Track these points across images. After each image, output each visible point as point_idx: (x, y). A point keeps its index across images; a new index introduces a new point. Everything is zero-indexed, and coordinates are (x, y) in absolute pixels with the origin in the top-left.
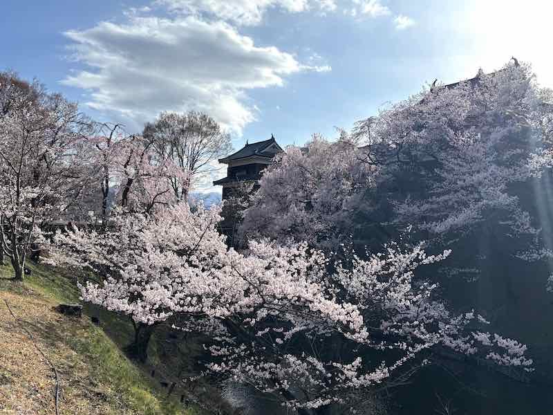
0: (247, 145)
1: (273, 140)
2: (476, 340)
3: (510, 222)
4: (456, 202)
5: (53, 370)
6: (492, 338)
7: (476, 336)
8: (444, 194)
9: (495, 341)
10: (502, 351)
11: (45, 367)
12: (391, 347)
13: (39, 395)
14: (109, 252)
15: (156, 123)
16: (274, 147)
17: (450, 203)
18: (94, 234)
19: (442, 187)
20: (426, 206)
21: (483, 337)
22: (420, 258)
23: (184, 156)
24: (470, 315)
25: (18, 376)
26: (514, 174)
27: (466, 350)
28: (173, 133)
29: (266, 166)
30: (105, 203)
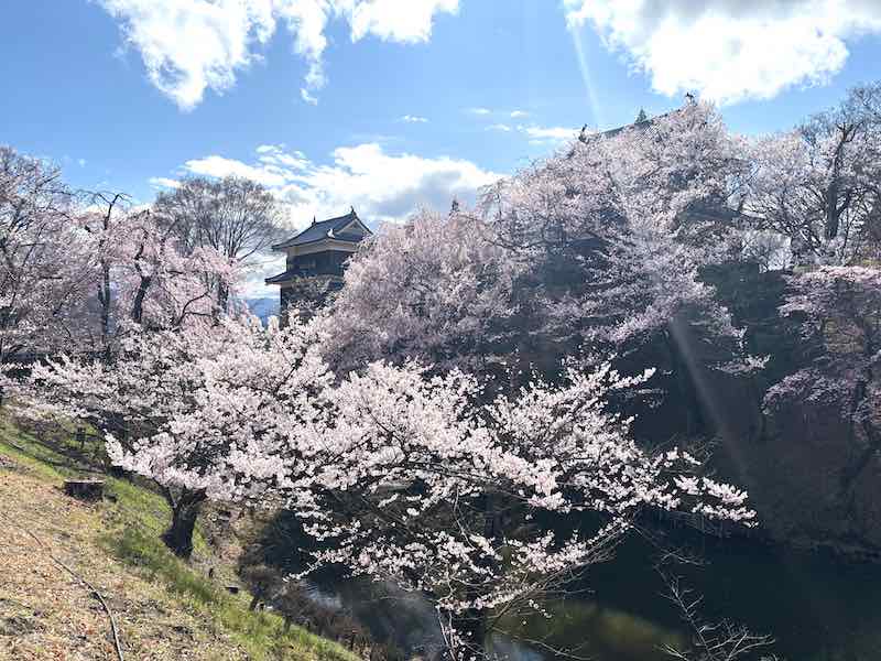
0: (315, 224)
1: (353, 215)
2: (679, 489)
3: (705, 322)
4: (632, 297)
5: (95, 596)
6: (700, 485)
7: (679, 483)
8: (612, 286)
9: (703, 489)
10: (715, 501)
11: (81, 591)
12: (580, 509)
13: (89, 644)
14: (122, 391)
15: (174, 192)
16: (356, 225)
17: (623, 299)
18: (98, 365)
19: (608, 277)
20: (591, 304)
21: (688, 484)
22: (611, 380)
23: (220, 243)
24: (672, 455)
25: (46, 616)
26: (706, 256)
27: (665, 503)
28: (201, 206)
29: (351, 254)
30: (105, 318)
